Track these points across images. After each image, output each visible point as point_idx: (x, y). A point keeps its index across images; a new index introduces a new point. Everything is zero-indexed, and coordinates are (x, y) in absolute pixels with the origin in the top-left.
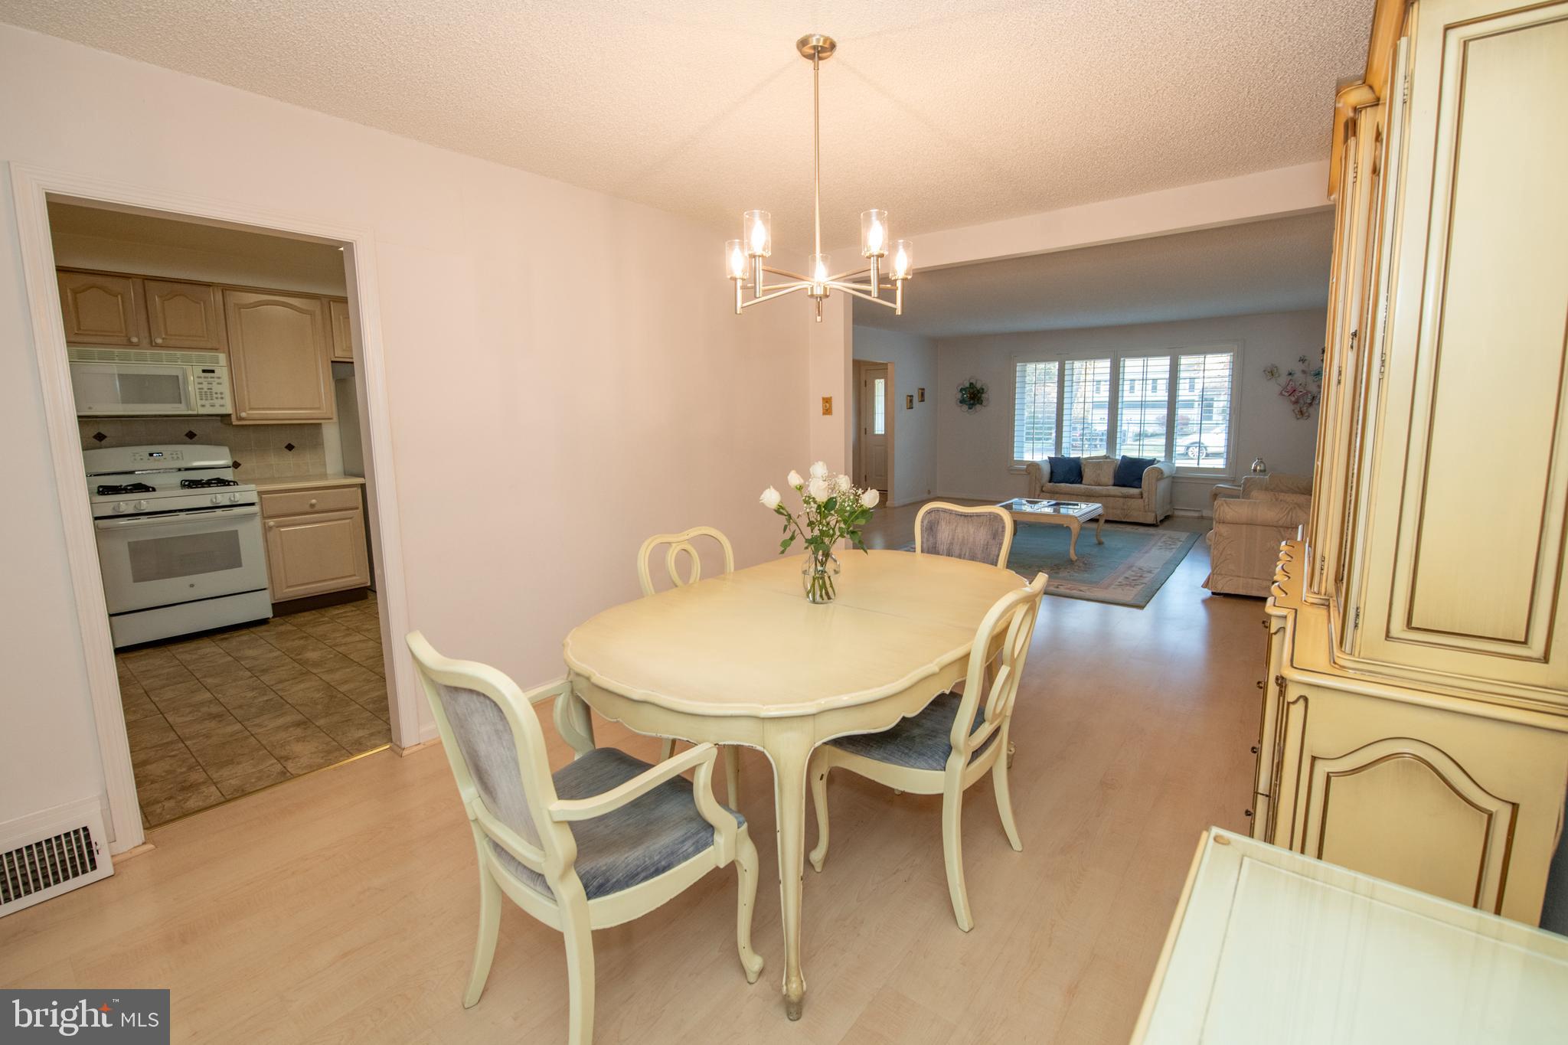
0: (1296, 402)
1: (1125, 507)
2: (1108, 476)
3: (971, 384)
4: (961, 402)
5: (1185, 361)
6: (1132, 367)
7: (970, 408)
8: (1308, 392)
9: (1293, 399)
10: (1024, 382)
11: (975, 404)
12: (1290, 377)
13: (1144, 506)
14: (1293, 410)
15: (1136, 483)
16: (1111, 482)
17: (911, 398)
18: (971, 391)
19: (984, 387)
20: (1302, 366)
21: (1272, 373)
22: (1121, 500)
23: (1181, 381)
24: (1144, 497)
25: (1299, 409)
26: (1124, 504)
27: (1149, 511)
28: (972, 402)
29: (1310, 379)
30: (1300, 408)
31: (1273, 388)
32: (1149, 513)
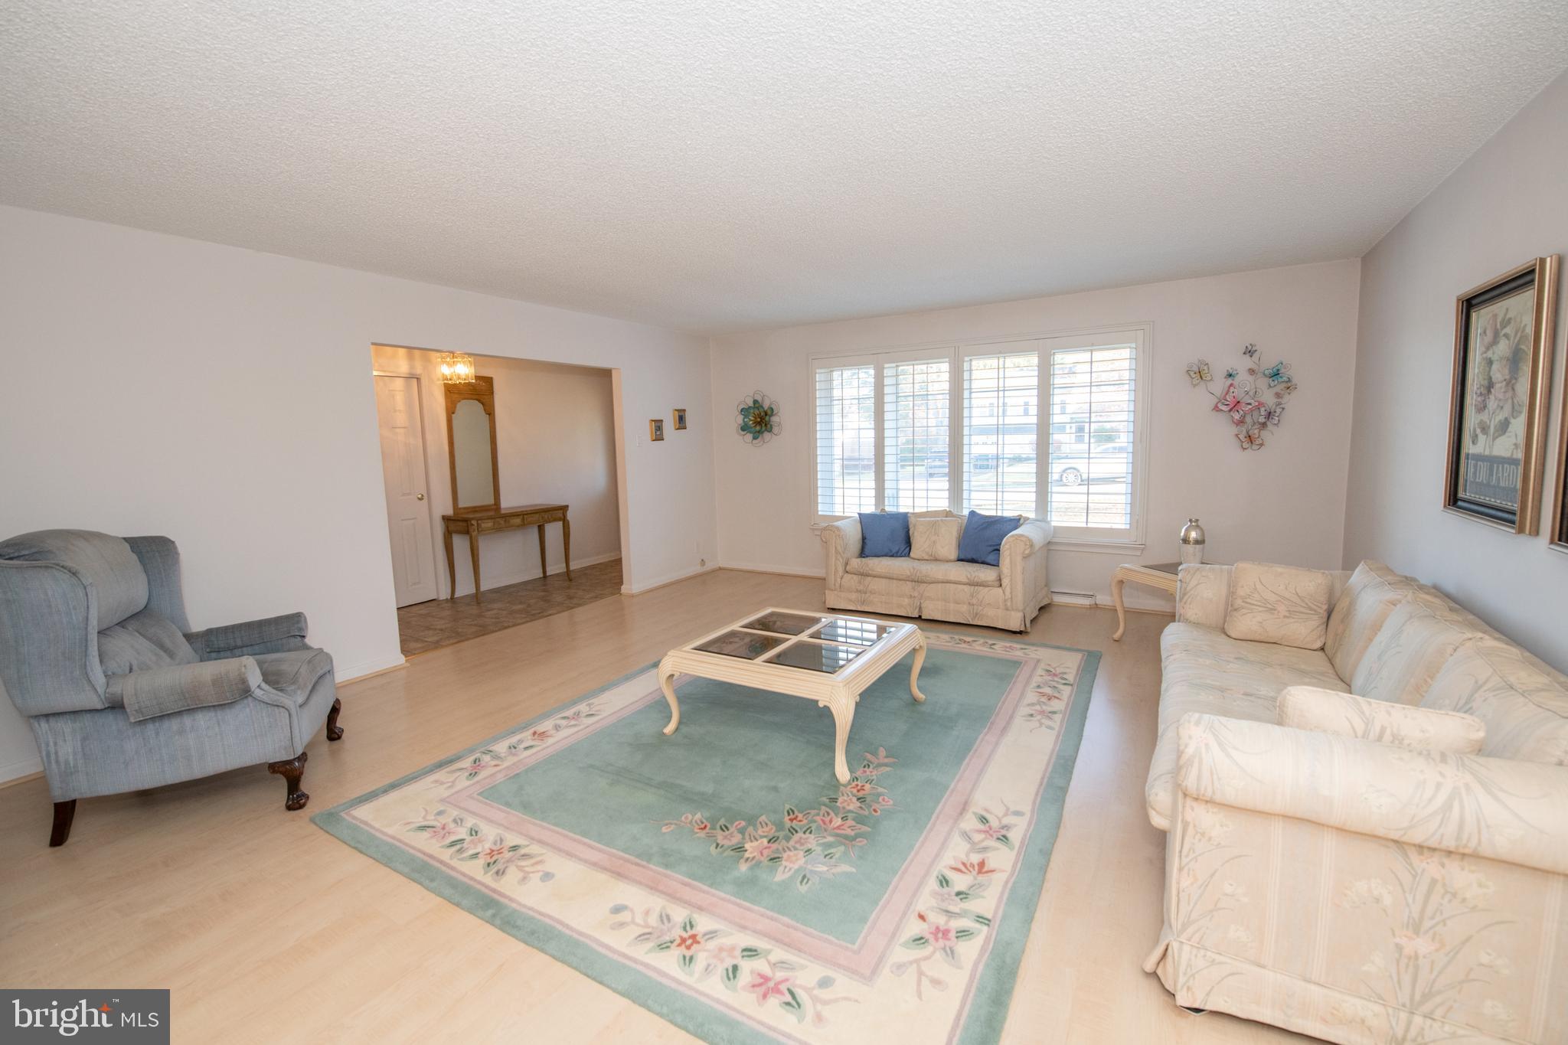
0: (1241, 422)
1: (974, 601)
2: (948, 547)
3: (755, 402)
4: (743, 429)
5: (1064, 359)
6: (983, 371)
7: (755, 438)
8: (1261, 404)
9: (1237, 416)
10: (831, 398)
11: (763, 433)
12: (1230, 381)
13: (1005, 601)
14: (1237, 435)
15: (990, 558)
16: (953, 554)
17: (658, 426)
18: (757, 412)
19: (773, 406)
20: (1247, 362)
21: (1199, 373)
22: (966, 588)
23: (1056, 391)
24: (1004, 584)
25: (1245, 431)
26: (972, 596)
27: (1013, 610)
28: (758, 428)
29: (1262, 383)
30: (1248, 433)
31: (1203, 399)
32: (1013, 613)
